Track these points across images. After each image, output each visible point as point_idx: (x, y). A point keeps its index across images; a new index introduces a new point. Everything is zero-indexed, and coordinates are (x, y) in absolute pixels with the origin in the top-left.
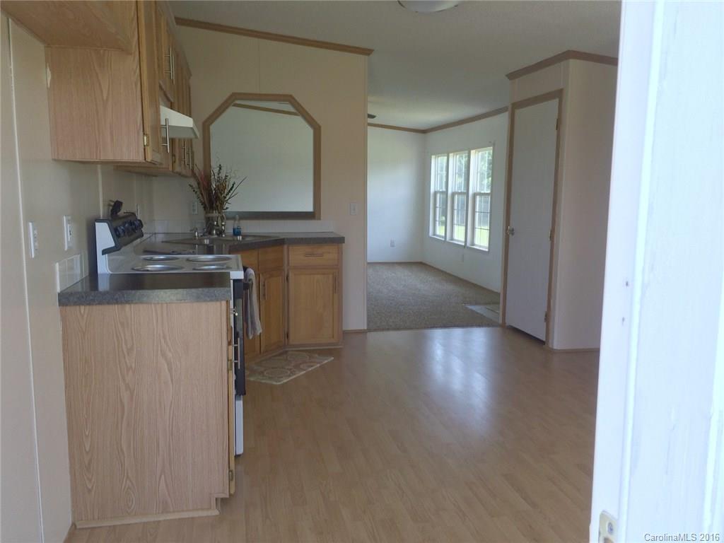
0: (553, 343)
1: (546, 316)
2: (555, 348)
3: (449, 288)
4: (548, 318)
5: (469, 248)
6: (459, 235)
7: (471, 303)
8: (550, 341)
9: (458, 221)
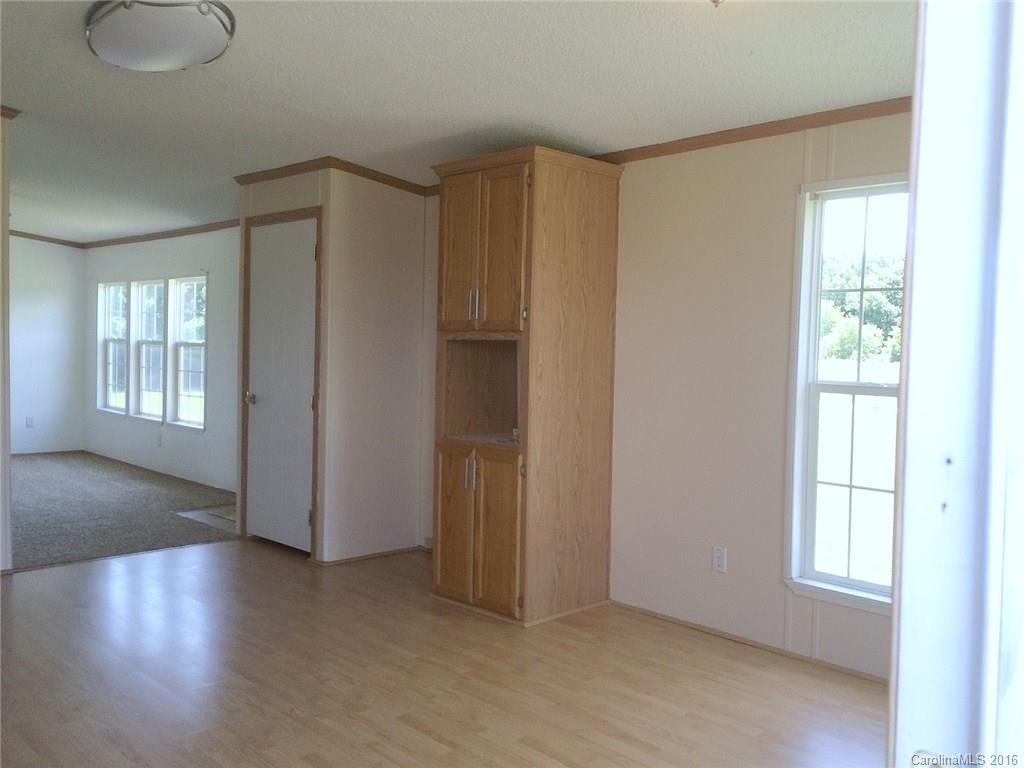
0: (322, 554)
1: (311, 516)
2: (326, 559)
3: (139, 488)
4: (313, 519)
5: (169, 425)
6: (152, 405)
7: (183, 510)
8: (318, 552)
9: (148, 385)
